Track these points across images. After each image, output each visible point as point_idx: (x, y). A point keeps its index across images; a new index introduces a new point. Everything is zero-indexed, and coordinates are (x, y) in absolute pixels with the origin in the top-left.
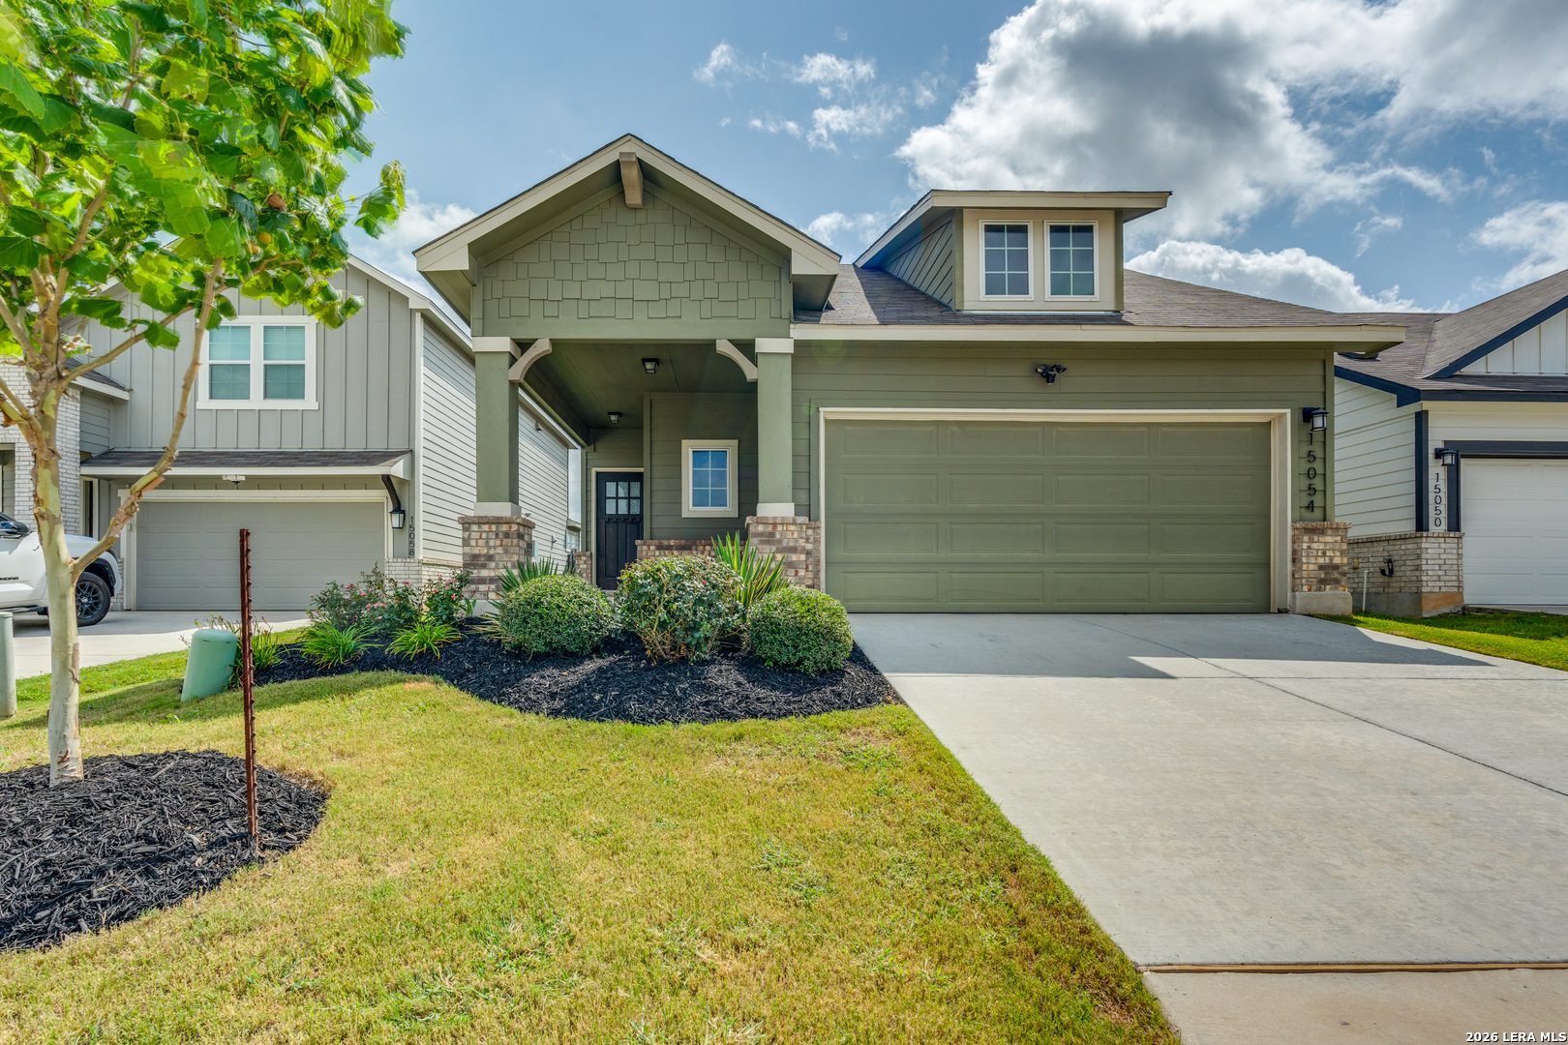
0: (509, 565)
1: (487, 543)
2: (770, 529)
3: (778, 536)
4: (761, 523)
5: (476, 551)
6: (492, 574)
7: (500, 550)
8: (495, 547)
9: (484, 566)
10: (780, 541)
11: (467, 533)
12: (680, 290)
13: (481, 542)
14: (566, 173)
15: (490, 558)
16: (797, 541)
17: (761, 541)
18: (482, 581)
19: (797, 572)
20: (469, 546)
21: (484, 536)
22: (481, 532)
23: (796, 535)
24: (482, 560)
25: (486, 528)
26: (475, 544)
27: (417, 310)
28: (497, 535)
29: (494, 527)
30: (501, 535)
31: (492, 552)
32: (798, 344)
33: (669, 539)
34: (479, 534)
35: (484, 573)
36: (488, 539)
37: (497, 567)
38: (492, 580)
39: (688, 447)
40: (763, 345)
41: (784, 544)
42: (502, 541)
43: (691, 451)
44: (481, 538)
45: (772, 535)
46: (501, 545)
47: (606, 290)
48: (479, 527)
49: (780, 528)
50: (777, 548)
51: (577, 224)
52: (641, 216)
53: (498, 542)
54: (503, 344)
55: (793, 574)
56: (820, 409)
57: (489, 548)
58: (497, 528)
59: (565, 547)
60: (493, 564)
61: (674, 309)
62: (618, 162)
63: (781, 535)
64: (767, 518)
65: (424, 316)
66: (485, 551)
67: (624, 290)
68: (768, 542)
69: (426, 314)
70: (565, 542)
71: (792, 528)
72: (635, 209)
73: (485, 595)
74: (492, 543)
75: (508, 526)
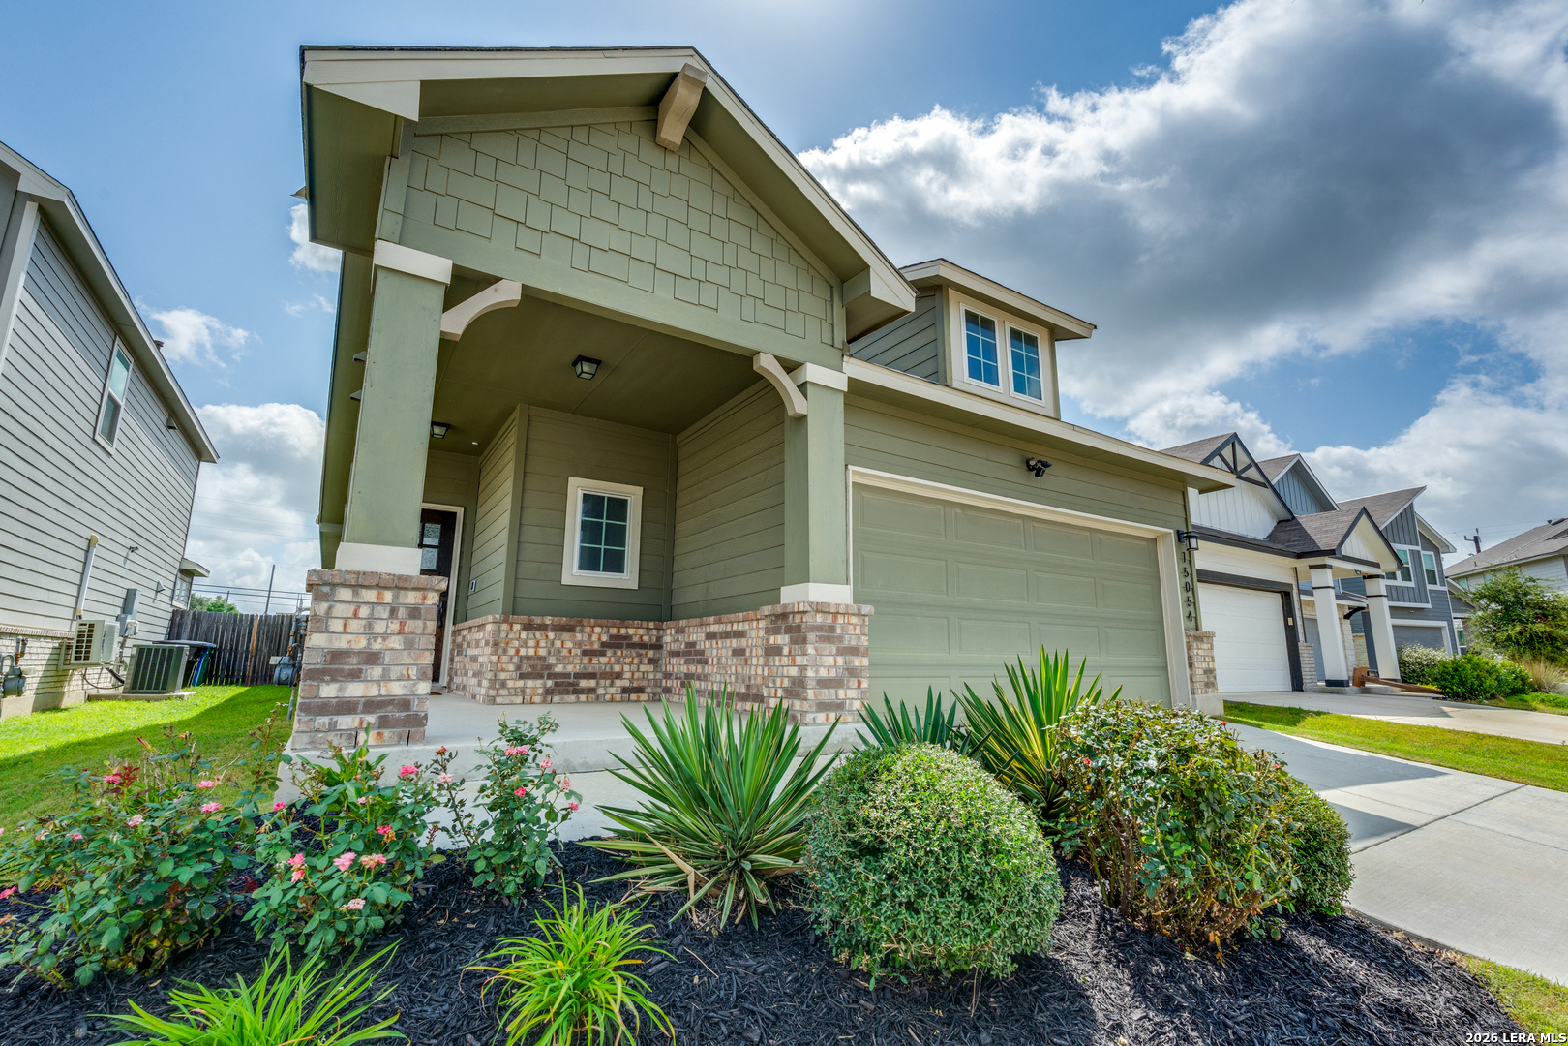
0: (413, 672)
1: (369, 626)
2: (829, 620)
3: (839, 631)
4: (822, 612)
5: (341, 643)
6: (373, 691)
7: (396, 643)
8: (385, 636)
9: (355, 676)
10: (840, 639)
11: (324, 606)
12: (718, 275)
13: (355, 625)
14: (599, 54)
15: (372, 658)
16: (859, 639)
17: (820, 637)
18: (347, 707)
19: (859, 682)
20: (327, 631)
21: (364, 612)
22: (359, 605)
23: (858, 631)
24: (353, 663)
25: (370, 595)
26: (340, 629)
27: (32, 198)
28: (393, 612)
29: (388, 596)
30: (402, 613)
31: (377, 646)
32: (852, 382)
33: (543, 615)
34: (353, 607)
35: (355, 690)
36: (371, 620)
37: (385, 678)
38: (370, 705)
39: (578, 488)
40: (813, 373)
41: (846, 644)
42: (402, 624)
43: (580, 494)
44: (356, 616)
45: (832, 628)
46: (400, 632)
47: (618, 241)
48: (356, 594)
49: (840, 620)
50: (838, 648)
51: (581, 135)
52: (672, 162)
53: (395, 626)
54: (438, 268)
55: (856, 685)
56: (850, 467)
57: (372, 636)
58: (396, 597)
59: (172, 598)
60: (376, 672)
61: (708, 296)
62: (674, 75)
63: (842, 630)
64: (828, 605)
65: (41, 210)
66: (361, 643)
67: (643, 249)
68: (829, 640)
69: (52, 210)
70: (174, 591)
71: (854, 620)
72: (665, 149)
73: (350, 737)
74: (379, 627)
75: (419, 594)
